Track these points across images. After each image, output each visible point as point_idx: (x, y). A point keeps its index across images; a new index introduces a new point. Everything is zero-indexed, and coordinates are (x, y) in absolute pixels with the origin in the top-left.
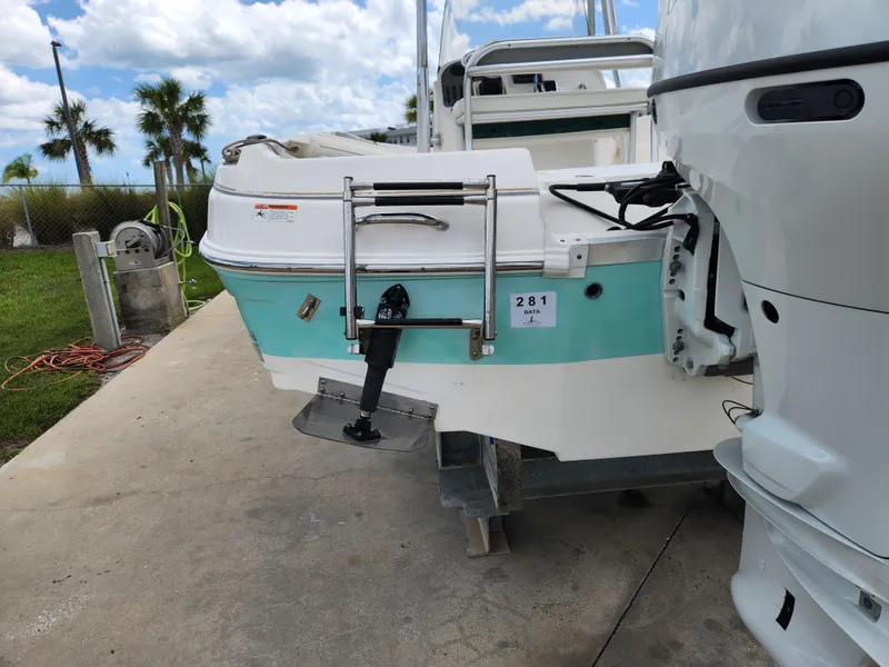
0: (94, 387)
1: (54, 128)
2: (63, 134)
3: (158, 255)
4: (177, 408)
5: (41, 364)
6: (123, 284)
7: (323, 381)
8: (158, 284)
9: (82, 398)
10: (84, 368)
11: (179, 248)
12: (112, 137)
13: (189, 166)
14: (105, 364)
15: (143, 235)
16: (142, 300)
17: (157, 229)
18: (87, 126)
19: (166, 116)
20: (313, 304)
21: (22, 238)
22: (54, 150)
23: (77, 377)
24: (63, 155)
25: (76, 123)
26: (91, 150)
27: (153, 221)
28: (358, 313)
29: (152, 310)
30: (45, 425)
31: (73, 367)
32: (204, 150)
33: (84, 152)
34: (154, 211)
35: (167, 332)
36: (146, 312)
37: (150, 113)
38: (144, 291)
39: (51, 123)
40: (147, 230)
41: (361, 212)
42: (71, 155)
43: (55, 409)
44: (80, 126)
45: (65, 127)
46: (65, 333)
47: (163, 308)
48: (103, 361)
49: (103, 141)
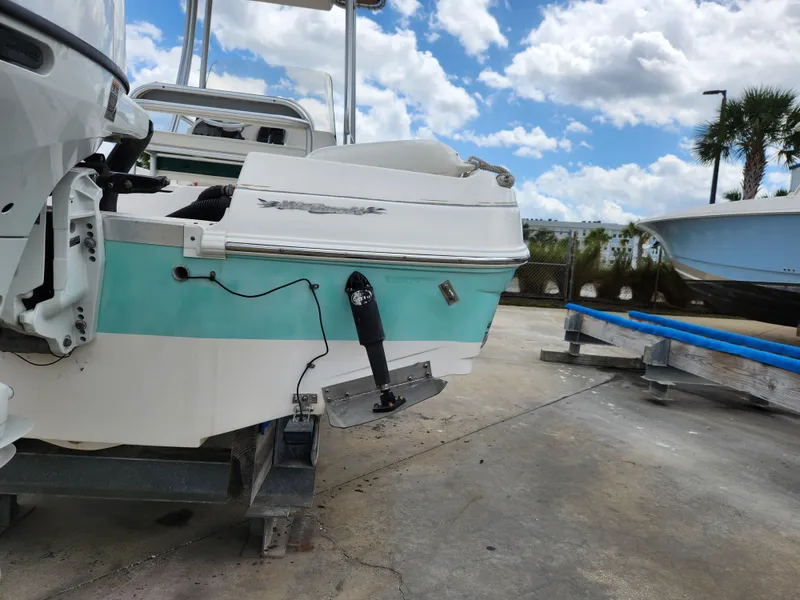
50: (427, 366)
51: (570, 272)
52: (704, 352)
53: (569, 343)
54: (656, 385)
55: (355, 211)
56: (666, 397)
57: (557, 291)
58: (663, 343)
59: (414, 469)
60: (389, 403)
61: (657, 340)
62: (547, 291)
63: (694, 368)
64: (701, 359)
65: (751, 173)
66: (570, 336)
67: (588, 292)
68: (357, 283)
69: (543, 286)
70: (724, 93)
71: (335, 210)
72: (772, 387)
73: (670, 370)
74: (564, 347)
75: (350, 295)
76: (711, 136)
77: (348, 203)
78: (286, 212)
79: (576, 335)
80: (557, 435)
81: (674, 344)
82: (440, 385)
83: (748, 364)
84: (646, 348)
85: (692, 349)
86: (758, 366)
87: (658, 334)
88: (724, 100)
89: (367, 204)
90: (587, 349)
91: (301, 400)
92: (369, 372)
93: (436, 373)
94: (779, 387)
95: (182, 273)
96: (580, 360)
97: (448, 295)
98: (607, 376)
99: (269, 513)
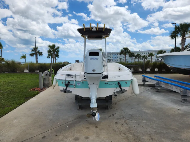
0: (39, 93)
1: (33, 51)
2: (34, 52)
3: (49, 76)
4: (49, 96)
5: (32, 90)
6: (44, 80)
7: (63, 89)
8: (49, 80)
9: (38, 94)
10: (38, 91)
11: (52, 75)
12: (42, 53)
13: (55, 59)
14: (41, 90)
15: (48, 73)
16: (46, 82)
17: (50, 72)
18: (38, 51)
19: (53, 50)
20: (63, 82)
21: (26, 71)
22: (32, 55)
23: (37, 92)
24: (33, 56)
25: (36, 50)
26: (38, 55)
27: (49, 71)
28: (66, 83)
29: (47, 84)
30: (34, 96)
31: (37, 90)
32: (58, 56)
33: (37, 56)
34: (50, 70)
35: (49, 87)
36: (46, 84)
37: (50, 50)
38: (47, 81)
39: (32, 50)
40: (48, 72)
41: (67, 76)
42: (35, 56)
43: (35, 95)
44: (37, 51)
45: (34, 51)
46: (35, 86)
47: (49, 84)
48: (40, 90)
49: (41, 54)
50: (125, 89)
51: (144, 66)
52: (164, 83)
53: (143, 82)
54: (157, 89)
55: (118, 77)
56: (159, 91)
57: (141, 70)
58: (158, 82)
59: (121, 102)
60: (122, 93)
61: (157, 81)
62: (139, 71)
63: (163, 86)
64: (163, 84)
65: (183, 41)
66: (143, 81)
67: (148, 70)
68: (119, 83)
69: (138, 70)
70: (176, 23)
71: (116, 77)
72: (173, 88)
73: (160, 86)
74: (142, 83)
75: (118, 84)
76: (173, 34)
77: (117, 76)
78: (113, 78)
79: (144, 81)
80: (140, 97)
81: (160, 82)
82: (126, 91)
83: (170, 85)
84: (155, 83)
85: (162, 83)
86: (171, 85)
87: (157, 80)
88: (176, 25)
89: (119, 76)
90: (146, 83)
91: (114, 93)
92: (120, 90)
93: (126, 90)
94: (174, 88)
95: (105, 83)
96: (146, 85)
97: (126, 83)
98: (150, 88)
99: (108, 105)
